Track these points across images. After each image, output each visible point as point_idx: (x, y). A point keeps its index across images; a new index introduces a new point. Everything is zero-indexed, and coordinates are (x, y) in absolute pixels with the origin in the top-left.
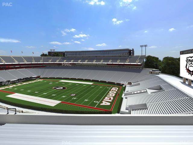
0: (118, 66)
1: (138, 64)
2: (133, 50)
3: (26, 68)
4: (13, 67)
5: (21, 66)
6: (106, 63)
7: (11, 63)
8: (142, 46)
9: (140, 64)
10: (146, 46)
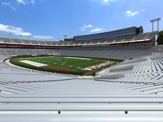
1: (146, 40)
2: (141, 28)
3: (46, 49)
4: (36, 47)
5: (42, 47)
6: (110, 43)
7: (35, 45)
9: (149, 40)
10: (158, 20)
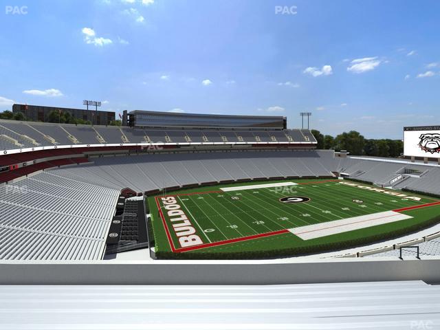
0: (275, 147)
8: (302, 114)
